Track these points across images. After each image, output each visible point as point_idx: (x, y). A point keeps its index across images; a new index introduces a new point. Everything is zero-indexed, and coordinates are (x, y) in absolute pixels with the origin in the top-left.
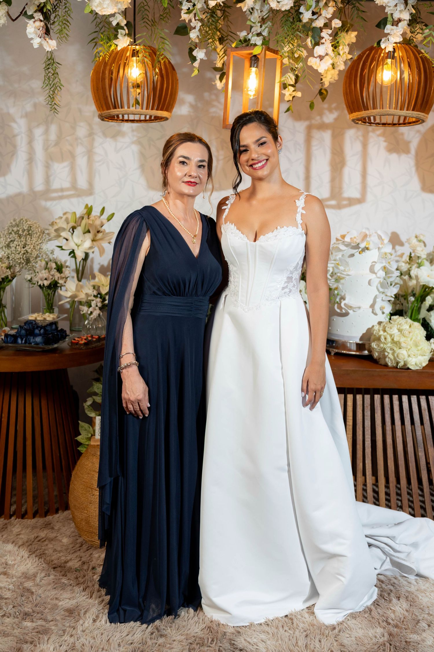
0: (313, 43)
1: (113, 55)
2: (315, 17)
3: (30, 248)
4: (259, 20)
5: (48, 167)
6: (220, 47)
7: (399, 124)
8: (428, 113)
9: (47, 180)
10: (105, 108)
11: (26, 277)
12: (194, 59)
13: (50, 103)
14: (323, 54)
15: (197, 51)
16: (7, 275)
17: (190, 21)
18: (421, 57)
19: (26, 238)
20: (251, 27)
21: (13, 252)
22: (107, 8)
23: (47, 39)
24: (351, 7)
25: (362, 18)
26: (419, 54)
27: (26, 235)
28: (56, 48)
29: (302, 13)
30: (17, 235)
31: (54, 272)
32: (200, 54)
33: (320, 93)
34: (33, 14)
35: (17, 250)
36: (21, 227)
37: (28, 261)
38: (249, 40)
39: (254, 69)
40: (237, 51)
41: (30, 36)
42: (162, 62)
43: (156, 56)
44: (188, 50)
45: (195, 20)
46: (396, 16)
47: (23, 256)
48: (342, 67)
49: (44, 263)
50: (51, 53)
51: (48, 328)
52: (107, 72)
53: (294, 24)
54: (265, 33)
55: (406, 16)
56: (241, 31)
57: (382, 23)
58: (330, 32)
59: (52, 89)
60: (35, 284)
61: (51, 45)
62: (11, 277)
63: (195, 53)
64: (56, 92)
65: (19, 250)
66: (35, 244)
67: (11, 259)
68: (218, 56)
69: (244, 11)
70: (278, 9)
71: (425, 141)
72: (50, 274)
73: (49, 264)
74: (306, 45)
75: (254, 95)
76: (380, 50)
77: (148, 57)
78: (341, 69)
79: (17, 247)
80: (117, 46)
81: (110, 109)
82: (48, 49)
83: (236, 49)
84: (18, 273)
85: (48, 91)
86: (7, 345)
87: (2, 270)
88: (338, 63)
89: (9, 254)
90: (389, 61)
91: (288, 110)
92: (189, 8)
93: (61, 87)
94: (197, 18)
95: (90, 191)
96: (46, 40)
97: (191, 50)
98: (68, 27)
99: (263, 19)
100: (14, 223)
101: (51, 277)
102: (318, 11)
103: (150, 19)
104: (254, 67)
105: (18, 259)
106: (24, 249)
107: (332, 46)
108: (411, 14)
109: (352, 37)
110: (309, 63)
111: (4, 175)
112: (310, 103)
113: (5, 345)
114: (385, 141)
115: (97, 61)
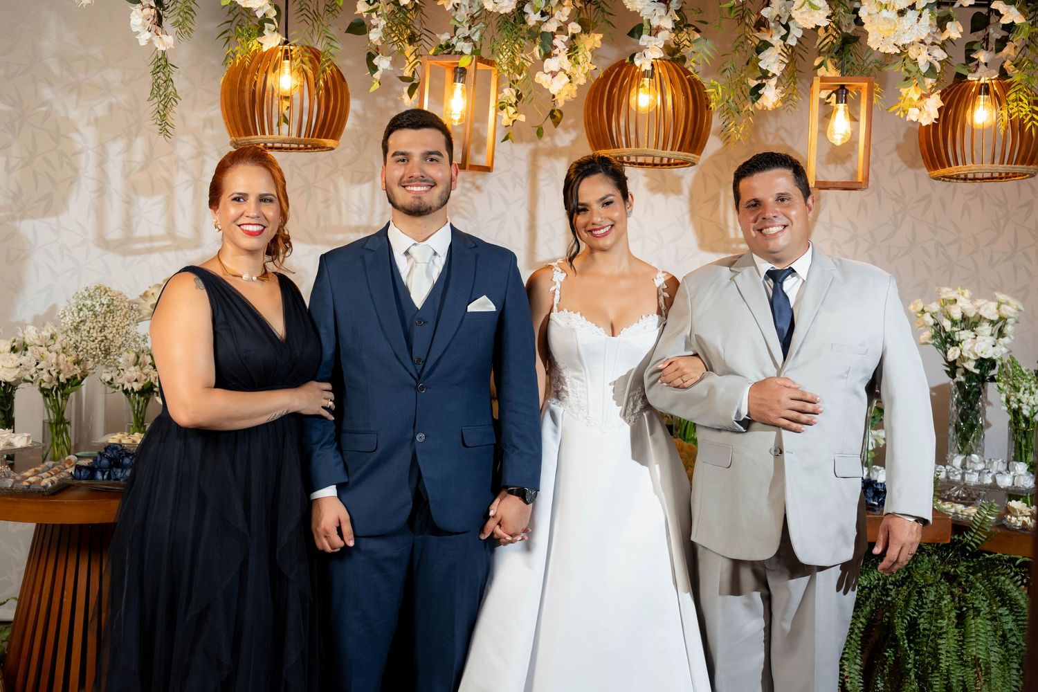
0: (542, 53)
1: (256, 58)
2: (545, 19)
3: (111, 333)
4: (466, 19)
5: (129, 202)
6: (409, 49)
7: (662, 165)
8: (699, 154)
9: (128, 224)
10: (242, 131)
11: (103, 378)
12: (374, 69)
13: (159, 122)
14: (556, 69)
15: (380, 58)
16: (75, 373)
17: (369, 16)
18: (689, 80)
19: (105, 318)
20: (456, 28)
21: (84, 338)
23: (160, 33)
24: (594, 7)
25: (609, 22)
26: (686, 75)
27: (105, 314)
28: (173, 47)
29: (527, 14)
30: (91, 313)
31: (148, 369)
32: (383, 63)
33: (552, 115)
35: (90, 335)
36: (98, 299)
37: (107, 352)
38: (453, 45)
39: (459, 85)
40: (435, 60)
41: (135, 29)
42: (329, 71)
43: (319, 61)
44: (365, 56)
45: (378, 16)
46: (655, 23)
47: (100, 345)
48: (582, 81)
49: (132, 356)
50: (163, 53)
52: (247, 83)
53: (516, 27)
54: (476, 38)
55: (668, 24)
56: (442, 33)
57: (636, 31)
58: (565, 38)
59: (163, 103)
60: (118, 387)
61: (166, 42)
62: (81, 377)
63: (376, 61)
64: (168, 106)
65: (94, 335)
66: (118, 325)
67: (80, 348)
68: (407, 61)
69: (447, 10)
70: (495, 11)
71: (702, 179)
72: (142, 372)
73: (141, 356)
74: (533, 56)
75: (460, 120)
76: (633, 68)
77: (308, 63)
78: (582, 83)
79: (92, 331)
80: (262, 44)
81: (251, 135)
82: (161, 48)
83: (434, 57)
84: (91, 371)
85: (156, 105)
86: (79, 482)
87: (68, 366)
88: (577, 76)
89: (77, 341)
90: (647, 79)
91: (506, 139)
92: (369, 1)
93: (177, 99)
94: (379, 13)
95: (197, 243)
96: (158, 35)
97: (370, 57)
98: (193, 18)
99: (472, 17)
100: (86, 294)
101: (144, 377)
102: (549, 11)
103: (311, 11)
104: (459, 82)
105: (92, 349)
106: (102, 334)
107: (569, 57)
108: (674, 21)
109: (595, 39)
110: (536, 80)
111: (57, 214)
112: (537, 128)
113: (76, 482)
114: (645, 176)
115: (229, 65)
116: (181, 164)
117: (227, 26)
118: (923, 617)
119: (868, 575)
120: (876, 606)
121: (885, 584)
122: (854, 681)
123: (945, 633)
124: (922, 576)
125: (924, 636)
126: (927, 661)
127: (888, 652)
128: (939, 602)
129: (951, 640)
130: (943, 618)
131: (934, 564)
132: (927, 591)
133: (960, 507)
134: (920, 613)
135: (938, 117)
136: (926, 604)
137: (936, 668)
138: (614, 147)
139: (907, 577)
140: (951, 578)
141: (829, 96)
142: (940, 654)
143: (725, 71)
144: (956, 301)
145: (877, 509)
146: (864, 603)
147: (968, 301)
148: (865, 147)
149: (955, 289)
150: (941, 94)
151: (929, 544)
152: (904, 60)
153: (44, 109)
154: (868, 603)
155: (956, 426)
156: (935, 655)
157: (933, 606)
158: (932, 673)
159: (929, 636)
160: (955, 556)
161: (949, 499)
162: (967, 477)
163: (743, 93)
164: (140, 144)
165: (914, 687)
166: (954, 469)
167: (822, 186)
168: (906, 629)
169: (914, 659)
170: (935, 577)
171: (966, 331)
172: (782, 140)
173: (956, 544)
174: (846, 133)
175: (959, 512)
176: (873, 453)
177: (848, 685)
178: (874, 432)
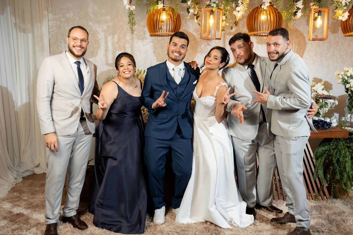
0: (235, 6)
1: (157, 11)
5: (114, 53)
6: (197, 6)
12: (189, 12)
13: (131, 30)
14: (239, 10)
23: (131, 5)
28: (135, 9)
32: (191, 11)
33: (235, 23)
38: (210, 4)
39: (212, 16)
41: (125, 5)
42: (176, 14)
43: (174, 12)
44: (186, 9)
50: (131, 10)
52: (155, 18)
54: (217, 2)
56: (207, 1)
61: (133, 8)
63: (190, 10)
64: (133, 25)
68: (196, 10)
74: (233, 6)
75: (212, 26)
76: (261, 9)
77: (171, 11)
80: (158, 7)
82: (131, 9)
83: (205, 8)
85: (130, 26)
90: (264, 12)
91: (223, 30)
93: (135, 23)
97: (188, 10)
109: (247, 1)
110: (233, 14)
111: (95, 57)
112: (231, 27)
114: (256, 39)
115: (149, 13)
116: (127, 41)
117: (147, 3)
118: (341, 158)
119: (325, 147)
120: (327, 155)
121: (330, 149)
122: (321, 175)
123: (347, 162)
124: (341, 147)
125: (341, 162)
126: (342, 169)
127: (331, 167)
128: (346, 154)
129: (349, 164)
130: (347, 158)
131: (343, 144)
132: (342, 151)
133: (350, 128)
134: (340, 157)
135: (347, 18)
136: (342, 154)
137: (345, 171)
138: (256, 31)
139: (336, 147)
140: (349, 147)
141: (314, 14)
142: (346, 167)
143: (287, 8)
144: (348, 71)
145: (328, 129)
146: (324, 155)
147: (352, 71)
148: (327, 28)
149: (348, 68)
150: (348, 12)
151: (342, 138)
152: (338, 2)
153: (90, 28)
154: (325, 154)
155: (348, 106)
156: (345, 168)
157: (344, 155)
158: (344, 173)
159: (343, 163)
160: (349, 141)
161: (346, 126)
162: (352, 120)
163: (292, 14)
164: (116, 36)
165: (339, 176)
166: (348, 118)
167: (314, 40)
168: (336, 161)
169: (339, 169)
170: (344, 147)
171: (351, 79)
172: (295, 27)
173: (350, 138)
174: (321, 24)
175: (350, 129)
176: (324, 114)
177: (319, 176)
178: (324, 109)
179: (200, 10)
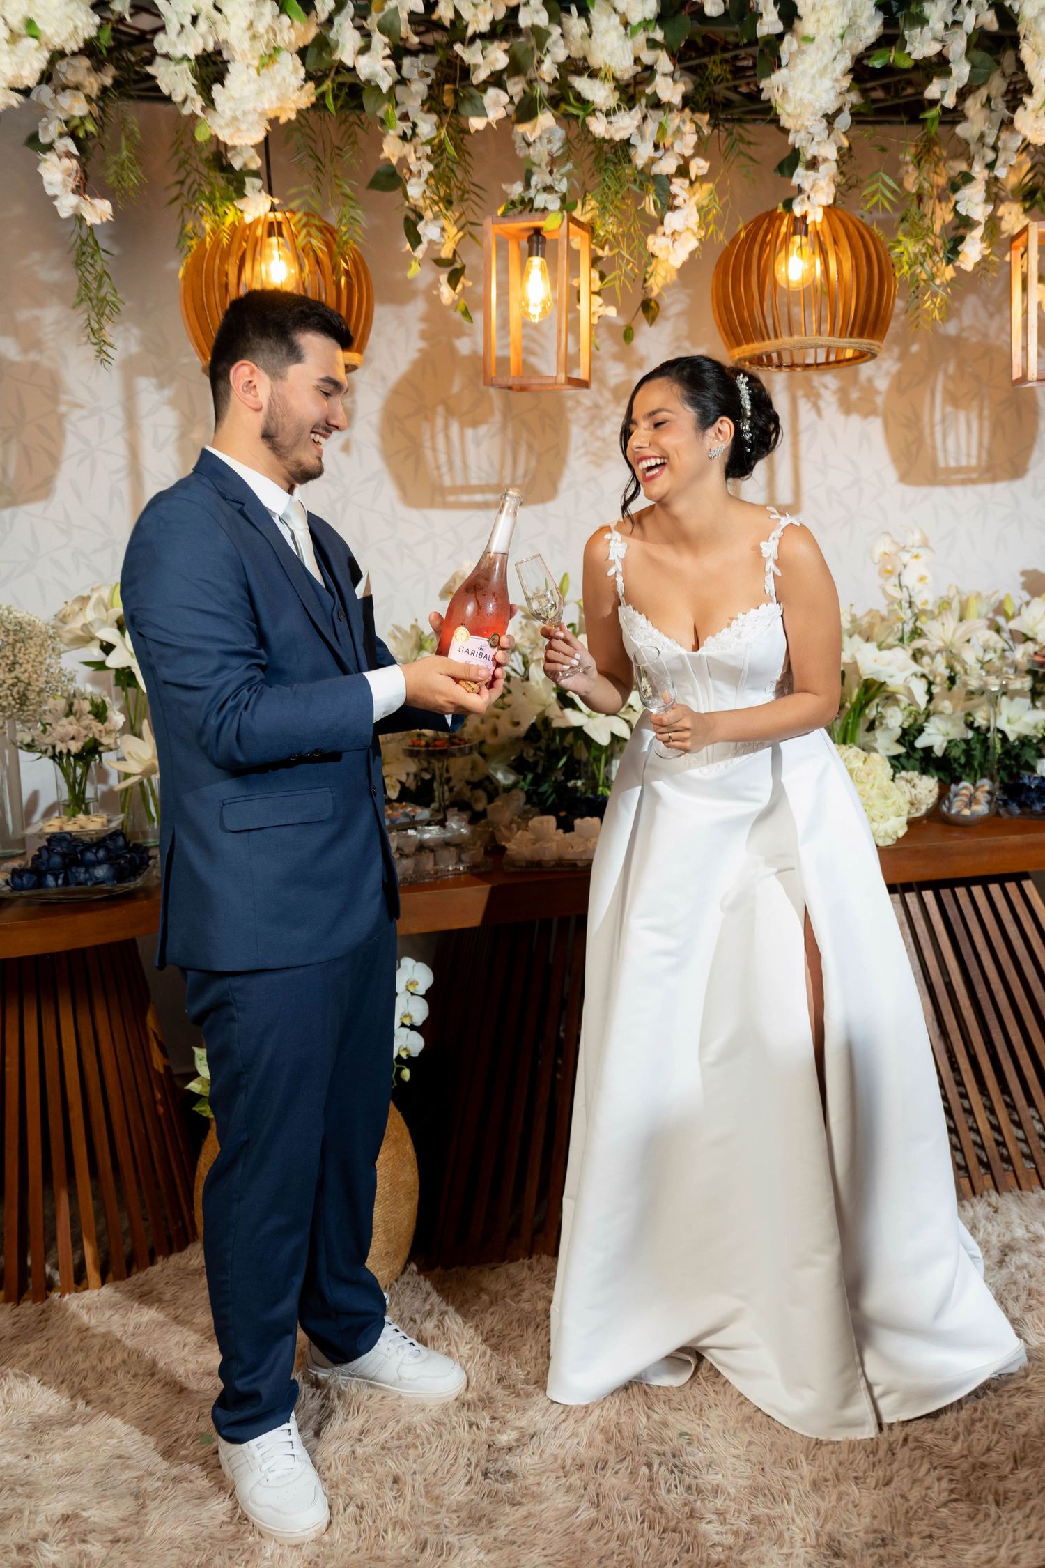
0: (659, 205)
1: (238, 234)
2: (660, 154)
3: (25, 671)
4: (546, 158)
6: (450, 215)
8: (882, 340)
12: (417, 240)
13: (94, 340)
14: (680, 228)
15: (424, 224)
17: (403, 160)
19: (14, 649)
20: (532, 174)
22: (248, 130)
23: (89, 198)
24: (724, 134)
25: (747, 156)
27: (13, 645)
28: (113, 219)
29: (634, 146)
32: (430, 231)
33: (645, 306)
34: (53, 141)
37: (23, 701)
38: (531, 200)
39: (537, 261)
40: (504, 223)
41: (50, 191)
43: (334, 239)
44: (401, 222)
45: (419, 159)
46: (814, 152)
47: (12, 690)
49: (62, 703)
50: (90, 227)
51: (111, 845)
52: (216, 270)
54: (563, 186)
55: (832, 151)
56: (512, 182)
57: (789, 165)
58: (685, 184)
59: (96, 310)
60: (47, 751)
61: (99, 211)
63: (419, 229)
64: (104, 315)
66: (34, 660)
70: (607, 137)
72: (79, 726)
73: (75, 703)
74: (643, 209)
76: (790, 218)
77: (317, 236)
80: (243, 212)
82: (90, 220)
83: (504, 219)
85: (85, 316)
86: (21, 893)
92: (405, 133)
93: (118, 303)
94: (418, 155)
96: (85, 199)
97: (410, 225)
99: (552, 156)
101: (83, 733)
104: (537, 256)
106: (13, 675)
108: (839, 149)
110: (649, 247)
112: (626, 328)
113: (17, 894)
115: (191, 247)
138: (769, 338)
179: (471, 234)
